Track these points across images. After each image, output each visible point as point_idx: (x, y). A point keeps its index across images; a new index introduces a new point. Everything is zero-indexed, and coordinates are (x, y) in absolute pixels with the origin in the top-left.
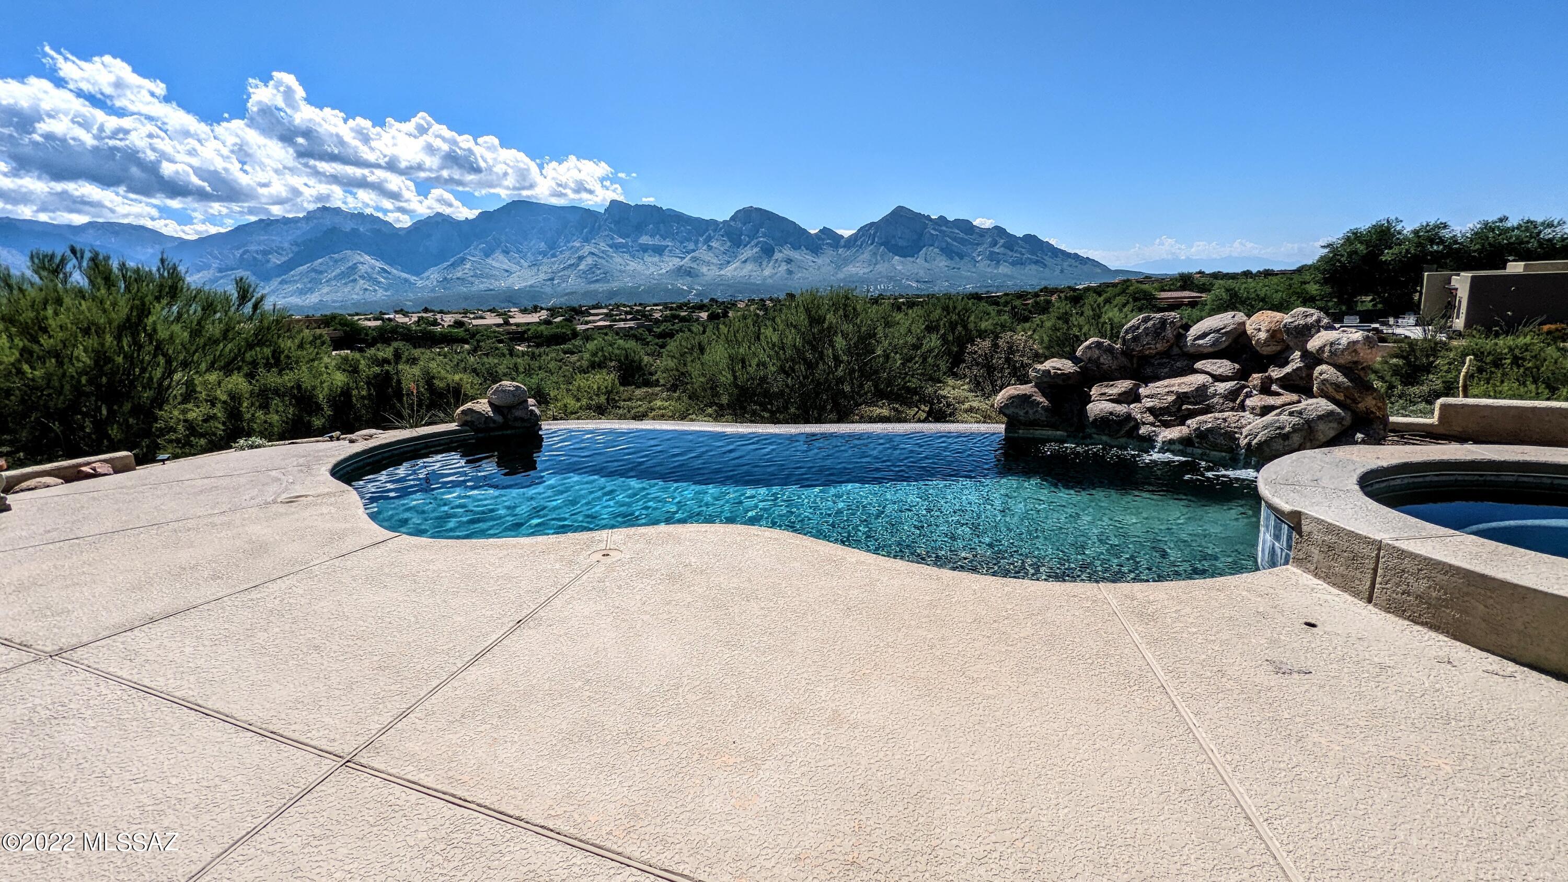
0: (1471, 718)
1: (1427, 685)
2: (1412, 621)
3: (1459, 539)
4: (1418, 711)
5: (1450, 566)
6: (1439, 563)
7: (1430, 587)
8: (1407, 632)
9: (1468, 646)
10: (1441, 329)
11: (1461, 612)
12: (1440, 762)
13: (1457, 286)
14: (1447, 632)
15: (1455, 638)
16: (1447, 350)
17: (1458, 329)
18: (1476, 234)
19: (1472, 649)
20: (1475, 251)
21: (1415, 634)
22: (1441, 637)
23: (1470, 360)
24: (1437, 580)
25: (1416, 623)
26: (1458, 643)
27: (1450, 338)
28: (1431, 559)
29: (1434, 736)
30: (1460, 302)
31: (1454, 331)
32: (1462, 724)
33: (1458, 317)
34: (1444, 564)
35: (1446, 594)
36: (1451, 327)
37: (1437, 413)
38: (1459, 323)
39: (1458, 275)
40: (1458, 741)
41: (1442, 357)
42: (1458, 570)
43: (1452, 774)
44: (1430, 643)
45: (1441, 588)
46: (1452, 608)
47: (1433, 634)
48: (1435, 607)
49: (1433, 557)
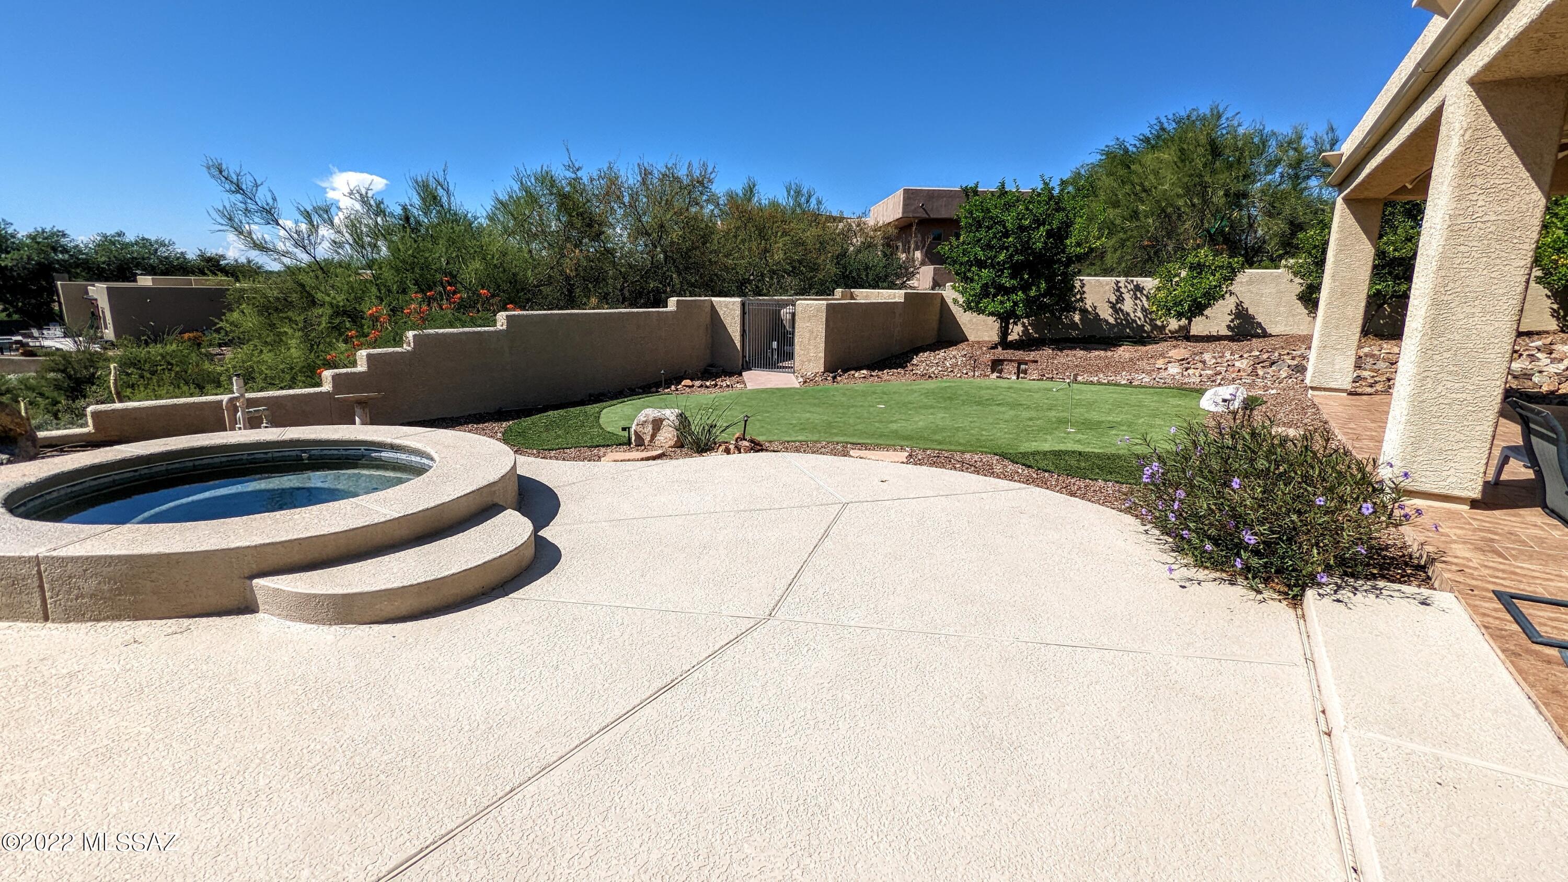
0: (161, 678)
1: (118, 670)
2: (94, 620)
3: (116, 531)
4: (114, 696)
5: (111, 557)
6: (100, 558)
7: (99, 583)
8: (92, 631)
9: (149, 621)
10: (93, 340)
11: (133, 594)
12: (139, 728)
13: (95, 297)
14: (129, 617)
15: (136, 618)
16: (105, 360)
17: (109, 339)
18: (99, 245)
19: (153, 622)
20: (104, 263)
21: (100, 630)
22: (125, 623)
23: (115, 368)
24: (104, 573)
25: (98, 620)
26: (141, 622)
27: (105, 349)
28: (93, 557)
29: (131, 710)
30: (103, 312)
31: (106, 342)
32: (153, 687)
33: (106, 328)
34: (106, 557)
35: (116, 583)
36: (102, 337)
37: (90, 421)
38: (109, 333)
39: (93, 286)
40: (153, 703)
41: (102, 368)
42: (119, 558)
43: (151, 732)
44: (115, 633)
45: (110, 580)
46: (126, 594)
47: (117, 624)
48: (110, 598)
49: (94, 554)
